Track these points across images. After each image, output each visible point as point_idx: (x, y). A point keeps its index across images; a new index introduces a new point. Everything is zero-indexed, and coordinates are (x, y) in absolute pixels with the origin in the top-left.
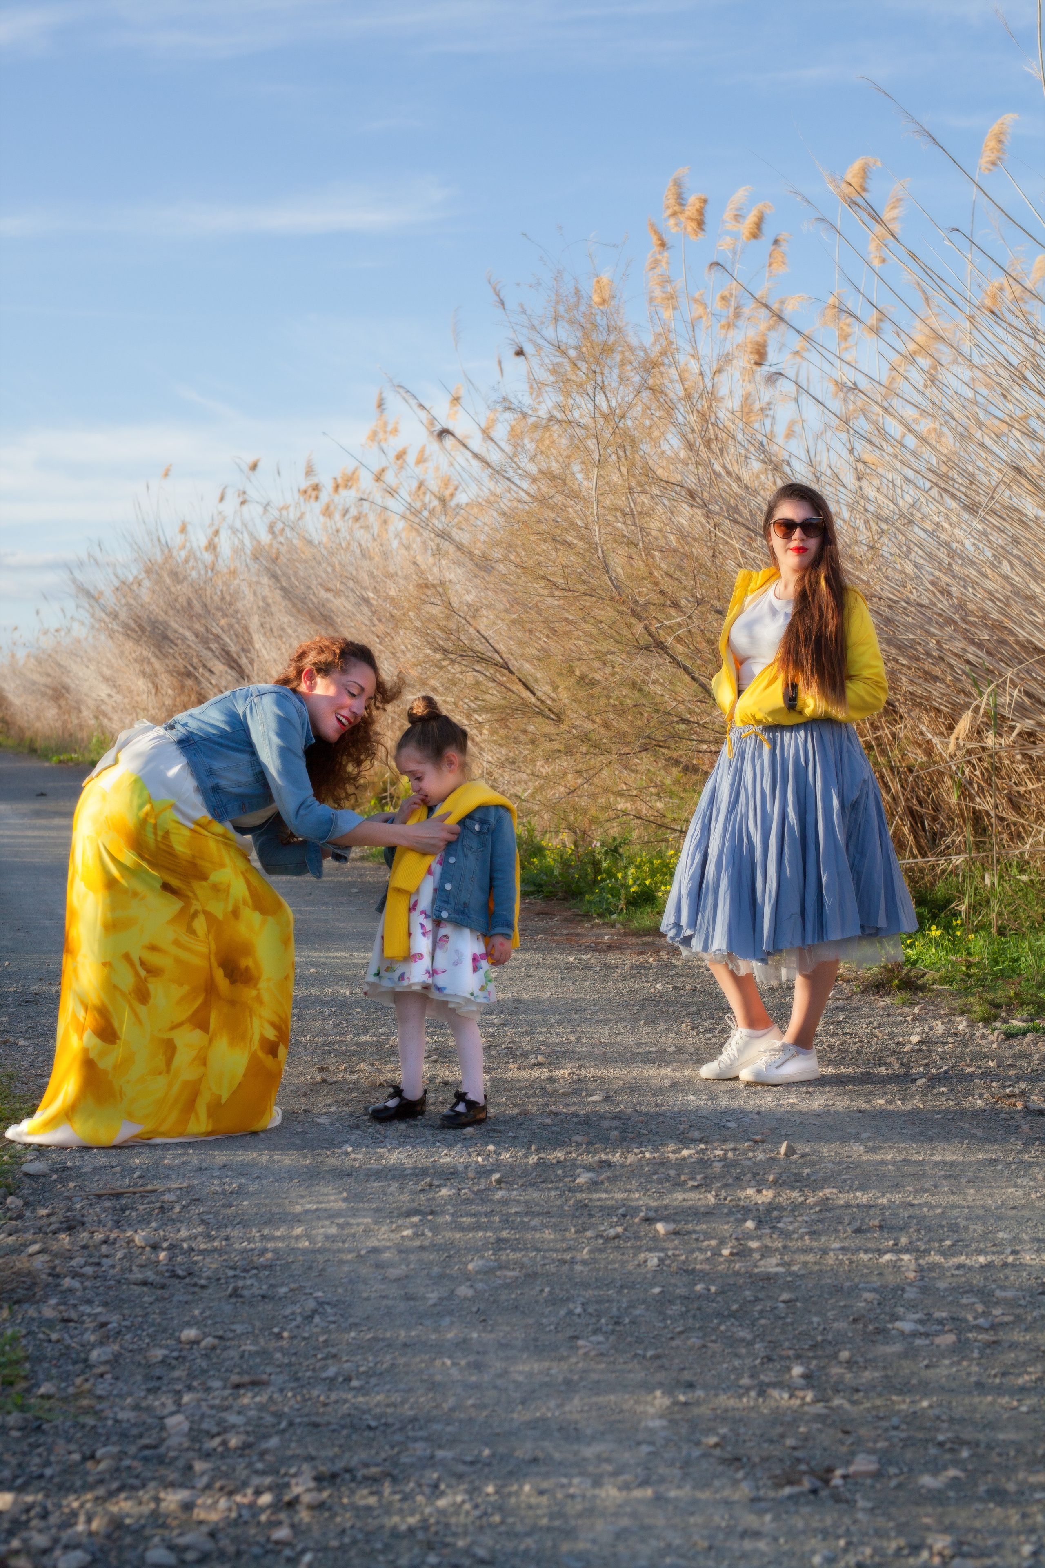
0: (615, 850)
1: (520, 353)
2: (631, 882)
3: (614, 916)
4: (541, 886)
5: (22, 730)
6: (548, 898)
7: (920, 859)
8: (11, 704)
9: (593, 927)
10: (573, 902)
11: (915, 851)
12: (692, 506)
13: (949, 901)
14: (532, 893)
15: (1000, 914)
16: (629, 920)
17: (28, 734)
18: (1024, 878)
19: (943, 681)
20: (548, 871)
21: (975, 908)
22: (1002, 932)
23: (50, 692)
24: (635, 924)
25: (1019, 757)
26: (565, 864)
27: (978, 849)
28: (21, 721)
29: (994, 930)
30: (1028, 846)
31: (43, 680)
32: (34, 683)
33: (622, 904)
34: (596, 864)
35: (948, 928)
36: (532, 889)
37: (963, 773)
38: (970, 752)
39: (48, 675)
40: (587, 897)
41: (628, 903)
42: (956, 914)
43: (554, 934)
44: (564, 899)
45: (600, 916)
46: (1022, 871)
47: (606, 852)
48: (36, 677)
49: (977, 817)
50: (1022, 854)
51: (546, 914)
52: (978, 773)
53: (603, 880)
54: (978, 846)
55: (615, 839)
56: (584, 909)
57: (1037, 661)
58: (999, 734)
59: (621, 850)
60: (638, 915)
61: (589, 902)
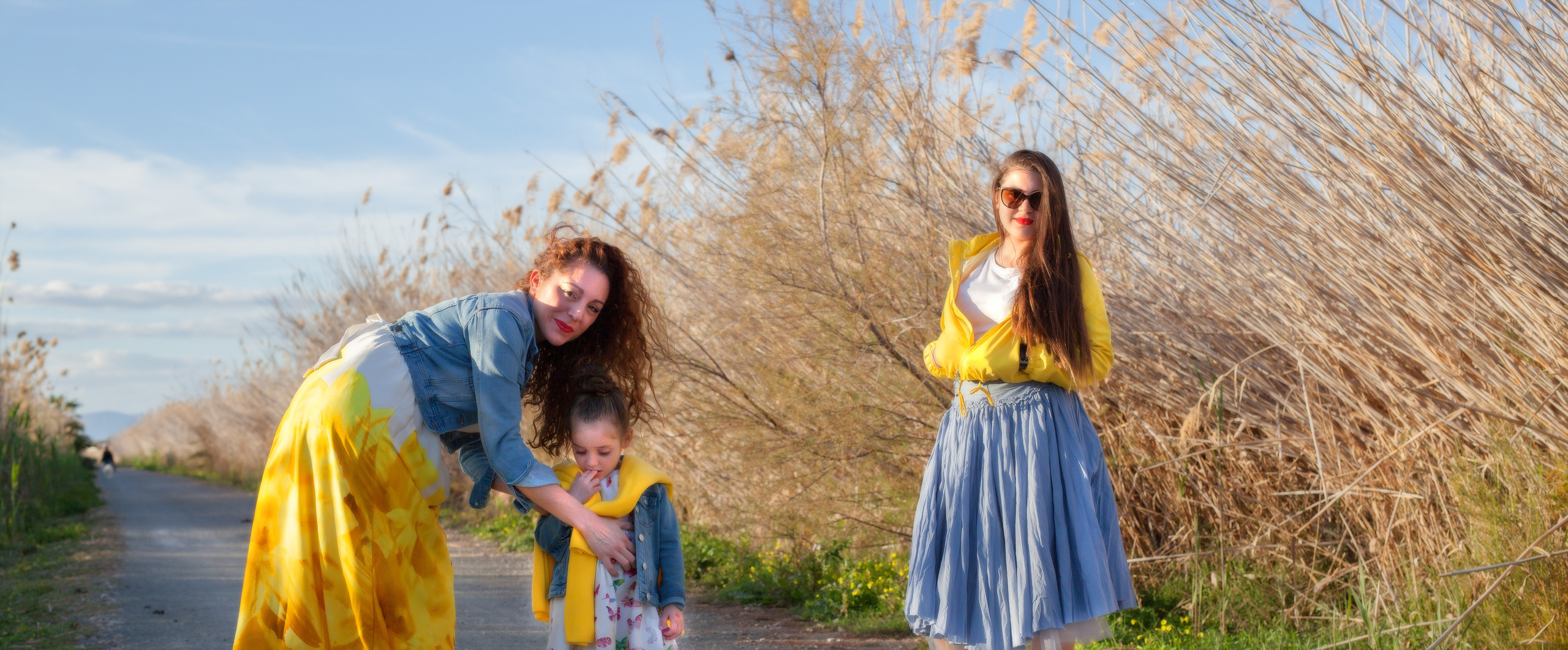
0: (836, 554)
1: (731, 57)
2: (852, 586)
3: (836, 621)
4: (760, 593)
5: (226, 464)
6: (768, 605)
7: (1144, 559)
8: (215, 437)
9: (815, 631)
10: (792, 609)
11: (1140, 551)
12: (910, 206)
13: (1175, 601)
14: (751, 601)
15: (1227, 612)
16: (851, 624)
17: (232, 468)
18: (1251, 576)
19: (1165, 378)
20: (765, 578)
21: (1202, 607)
22: (1230, 630)
23: (254, 424)
24: (857, 627)
25: (1244, 454)
26: (783, 571)
27: (1204, 548)
28: (225, 455)
29: (1222, 629)
30: (1254, 543)
31: (248, 411)
32: (239, 416)
33: (844, 608)
34: (816, 571)
35: (1176, 624)
36: (751, 597)
37: (1188, 471)
38: (1193, 450)
39: (252, 406)
40: (808, 603)
41: (850, 607)
42: (1184, 613)
43: (776, 638)
44: (784, 606)
45: (822, 620)
46: (1249, 570)
47: (827, 556)
48: (239, 409)
49: (1204, 517)
50: (1248, 552)
51: (766, 619)
52: (1202, 471)
53: (823, 585)
54: (1204, 544)
55: (835, 542)
56: (805, 614)
57: (1261, 355)
58: (1224, 431)
59: (840, 554)
60: (861, 619)
61: (811, 608)
